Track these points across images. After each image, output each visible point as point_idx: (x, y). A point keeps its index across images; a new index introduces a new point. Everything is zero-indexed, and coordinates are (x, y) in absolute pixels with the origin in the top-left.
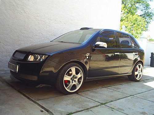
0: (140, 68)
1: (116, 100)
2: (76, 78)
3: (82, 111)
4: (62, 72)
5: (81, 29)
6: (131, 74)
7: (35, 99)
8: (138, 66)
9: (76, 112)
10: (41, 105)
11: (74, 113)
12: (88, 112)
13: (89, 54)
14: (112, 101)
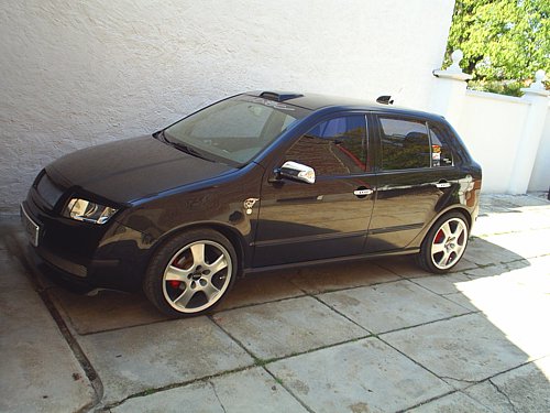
0: (453, 232)
1: (311, 351)
2: (206, 272)
3: (186, 383)
4: (160, 257)
5: (262, 95)
6: (418, 251)
7: (77, 330)
8: (447, 224)
9: (168, 387)
10: (85, 352)
11: (160, 390)
12: (201, 389)
13: (255, 200)
14: (296, 355)
